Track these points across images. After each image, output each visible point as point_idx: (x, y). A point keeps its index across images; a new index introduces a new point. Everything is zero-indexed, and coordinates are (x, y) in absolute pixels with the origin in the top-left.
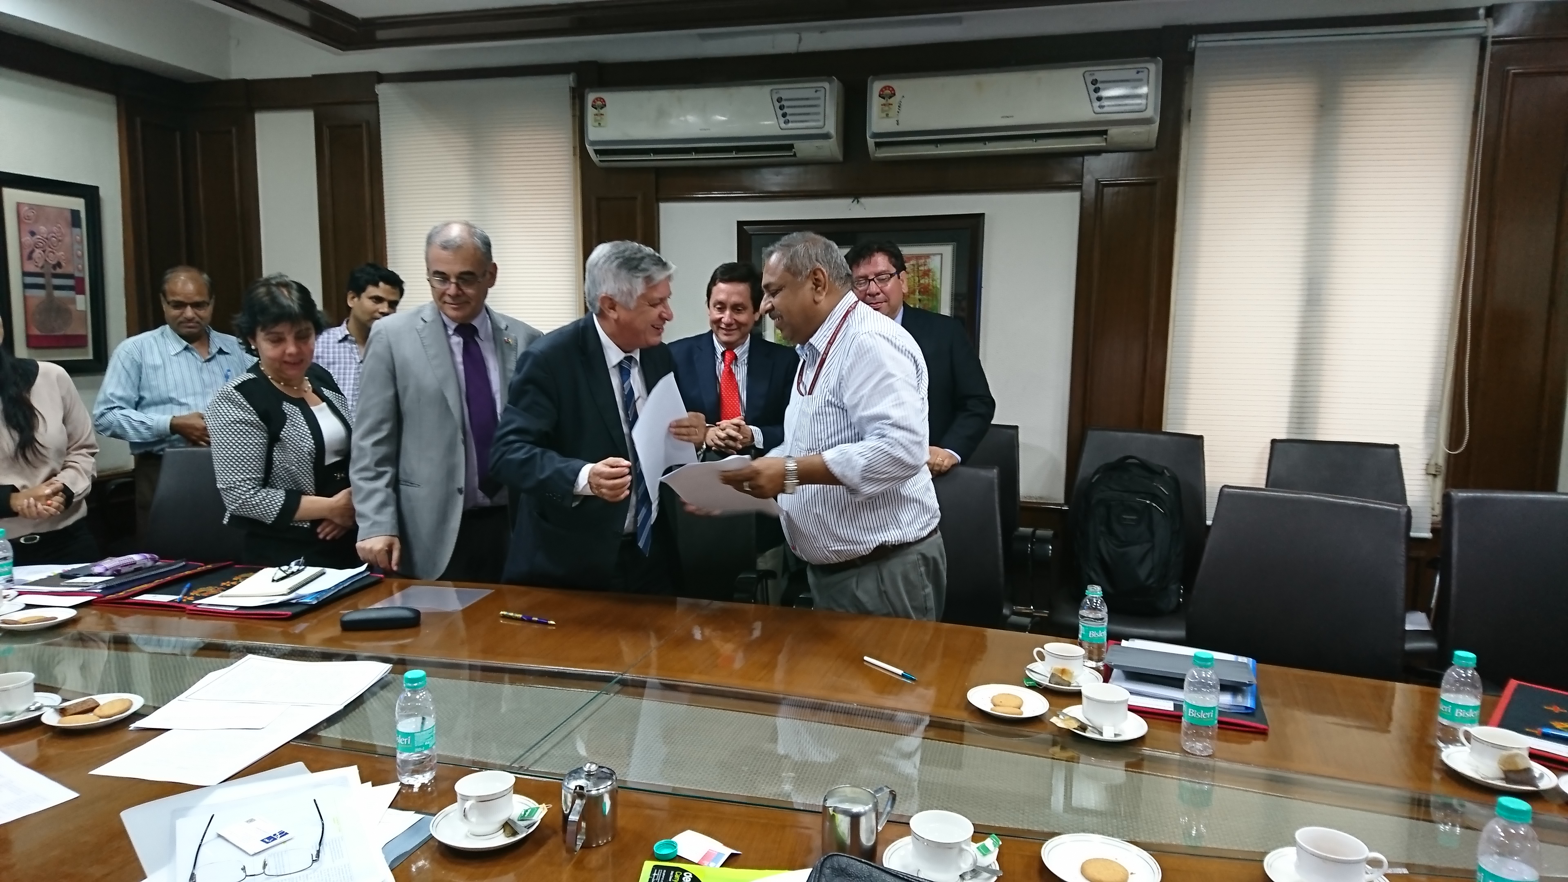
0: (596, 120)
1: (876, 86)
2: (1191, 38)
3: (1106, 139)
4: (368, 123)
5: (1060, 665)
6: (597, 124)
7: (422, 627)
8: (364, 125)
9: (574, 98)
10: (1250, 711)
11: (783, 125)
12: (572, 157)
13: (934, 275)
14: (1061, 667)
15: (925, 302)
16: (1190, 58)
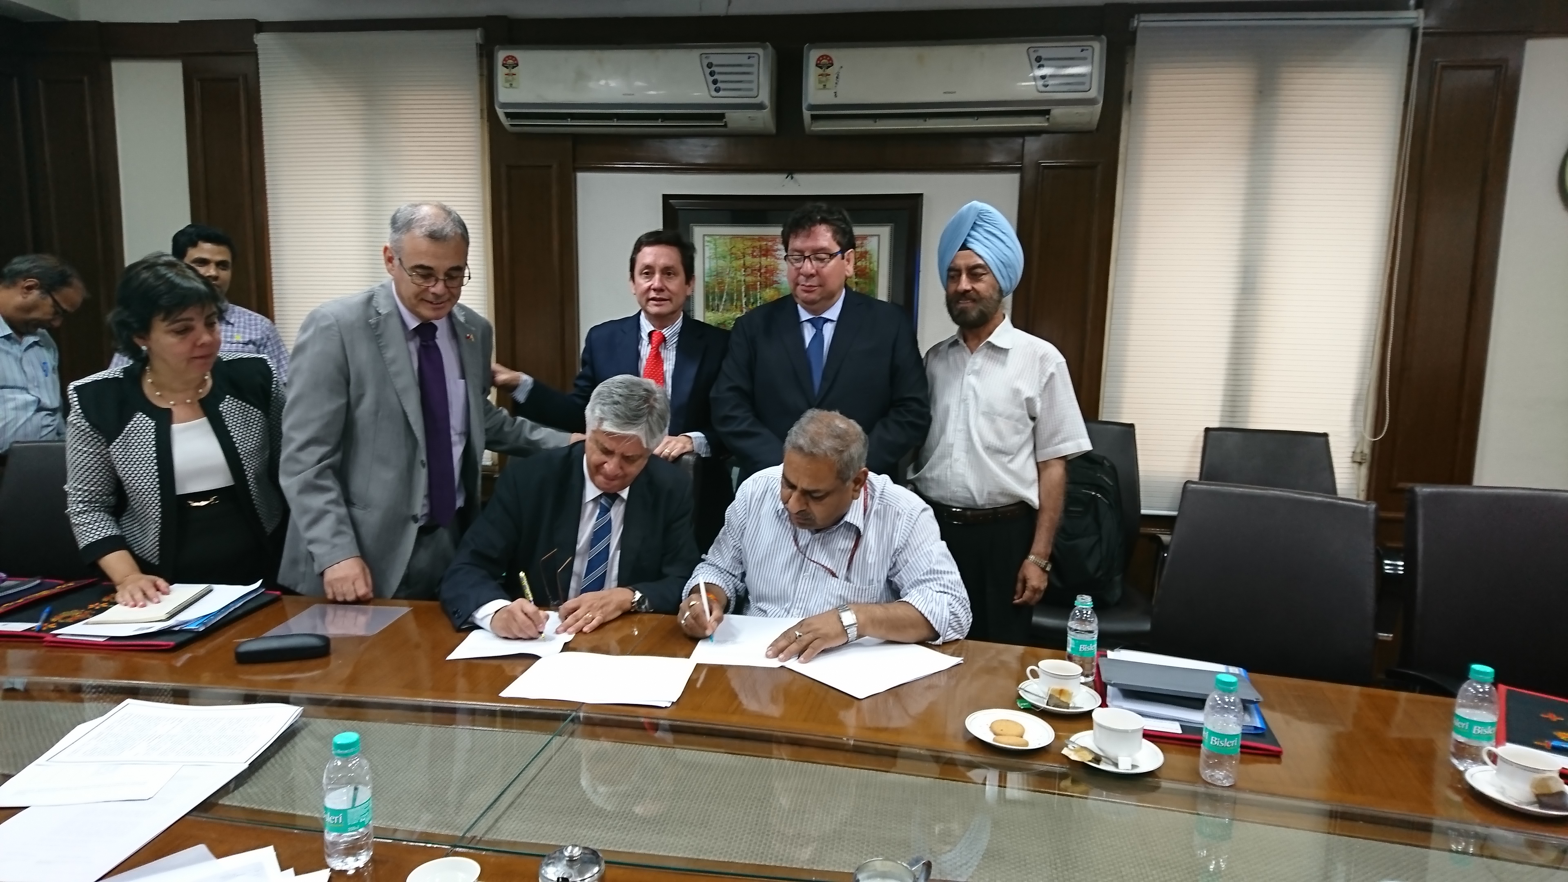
0: (507, 81)
1: (813, 55)
2: (1133, 17)
3: (1048, 119)
4: (245, 77)
5: (1057, 685)
6: (508, 85)
7: (333, 657)
8: (241, 80)
9: (481, 55)
10: (1260, 732)
11: (714, 94)
12: (479, 120)
13: (871, 258)
14: (1059, 687)
15: (863, 286)
16: (1131, 39)
